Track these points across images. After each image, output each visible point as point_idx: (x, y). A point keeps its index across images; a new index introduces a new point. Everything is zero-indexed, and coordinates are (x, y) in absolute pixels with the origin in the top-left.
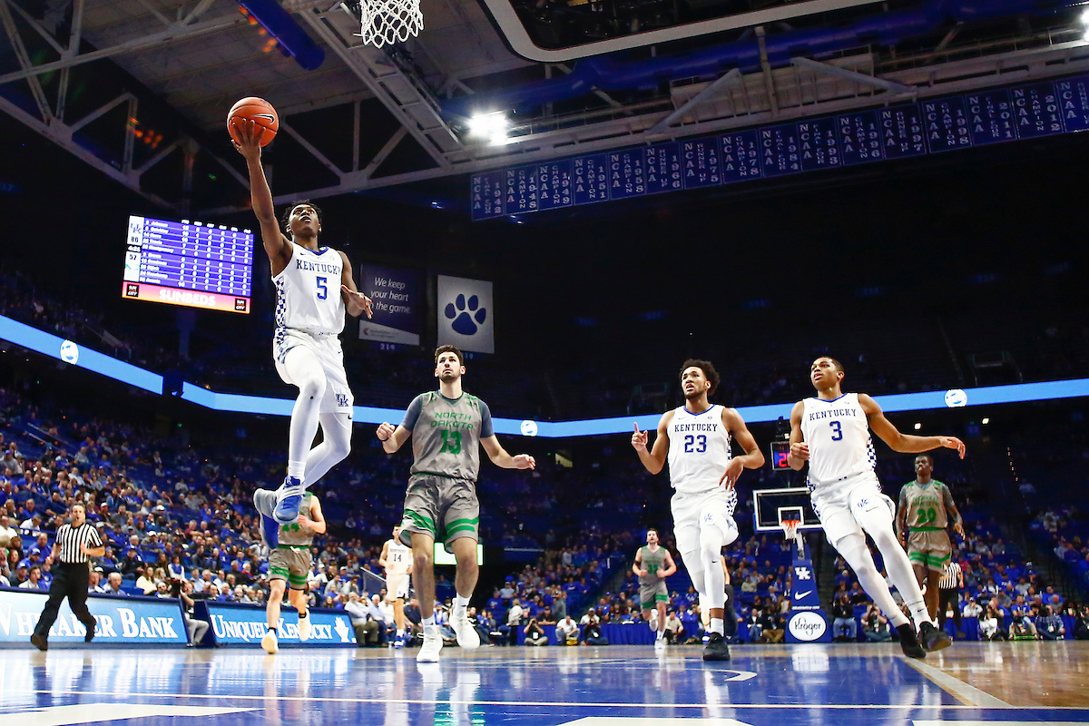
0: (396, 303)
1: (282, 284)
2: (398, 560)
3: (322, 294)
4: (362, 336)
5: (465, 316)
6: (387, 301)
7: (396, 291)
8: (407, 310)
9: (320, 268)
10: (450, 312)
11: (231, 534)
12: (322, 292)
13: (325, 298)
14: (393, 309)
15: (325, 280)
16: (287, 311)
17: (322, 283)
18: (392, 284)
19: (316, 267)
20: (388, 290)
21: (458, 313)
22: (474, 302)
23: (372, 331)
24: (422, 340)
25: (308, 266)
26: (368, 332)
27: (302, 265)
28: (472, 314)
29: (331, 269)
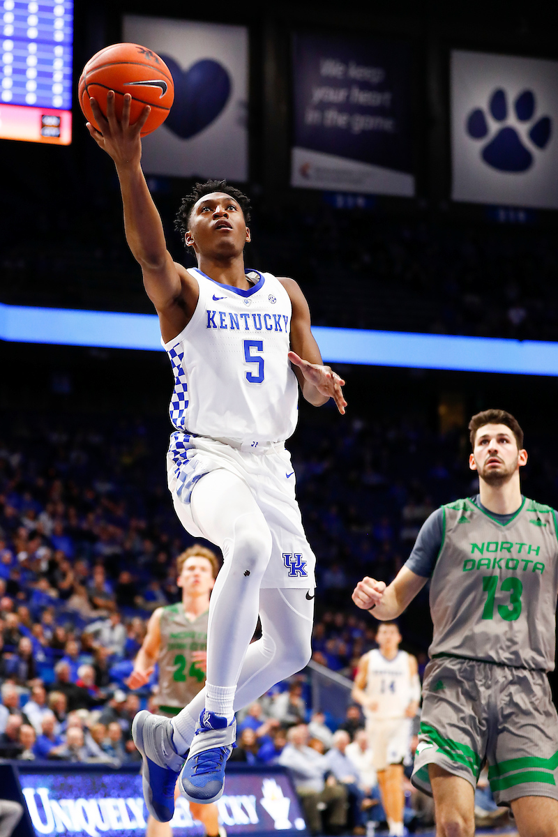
0: (364, 110)
1: (181, 356)
2: (388, 691)
3: (255, 374)
4: (297, 180)
5: (508, 135)
6: (347, 107)
7: (365, 86)
8: (387, 124)
9: (250, 321)
10: (476, 126)
11: (51, 601)
12: (254, 369)
13: (260, 380)
14: (361, 123)
15: (259, 345)
16: (191, 406)
17: (254, 352)
18: (356, 72)
19: (241, 322)
20: (346, 83)
21: (494, 127)
22: (525, 106)
23: (318, 170)
24: (420, 186)
25: (227, 322)
26: (311, 172)
27: (217, 320)
28: (523, 130)
29: (271, 322)
